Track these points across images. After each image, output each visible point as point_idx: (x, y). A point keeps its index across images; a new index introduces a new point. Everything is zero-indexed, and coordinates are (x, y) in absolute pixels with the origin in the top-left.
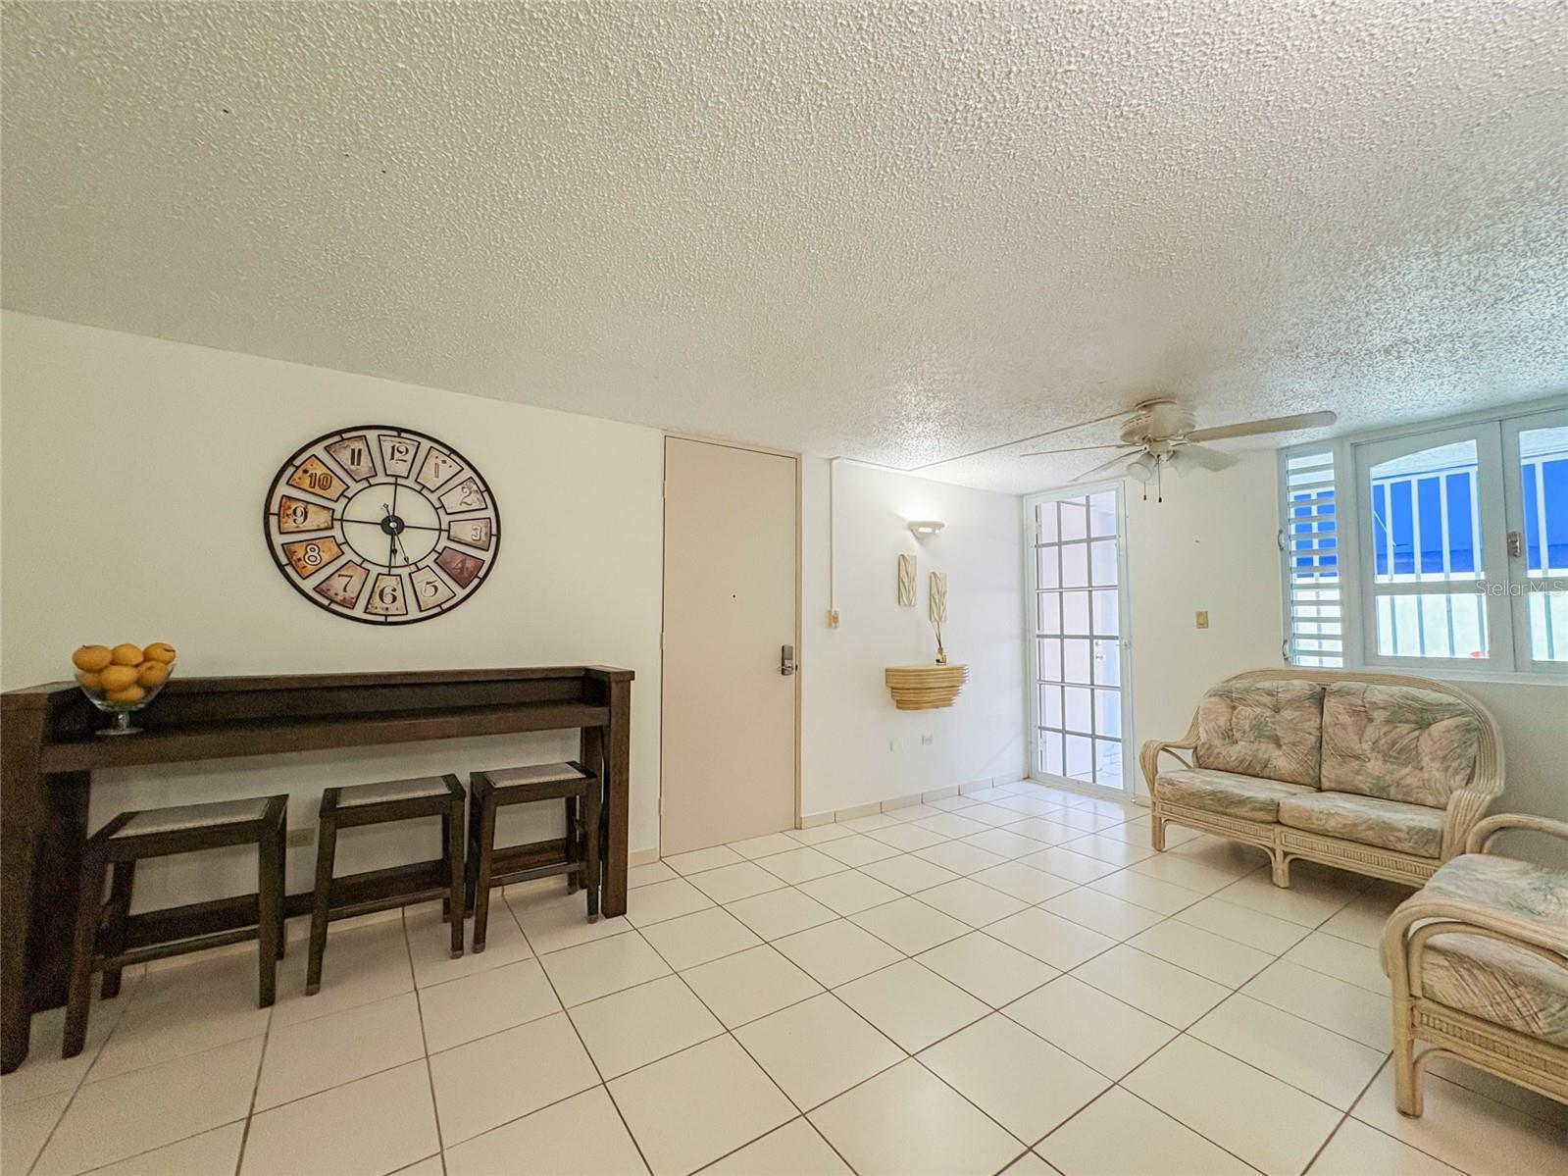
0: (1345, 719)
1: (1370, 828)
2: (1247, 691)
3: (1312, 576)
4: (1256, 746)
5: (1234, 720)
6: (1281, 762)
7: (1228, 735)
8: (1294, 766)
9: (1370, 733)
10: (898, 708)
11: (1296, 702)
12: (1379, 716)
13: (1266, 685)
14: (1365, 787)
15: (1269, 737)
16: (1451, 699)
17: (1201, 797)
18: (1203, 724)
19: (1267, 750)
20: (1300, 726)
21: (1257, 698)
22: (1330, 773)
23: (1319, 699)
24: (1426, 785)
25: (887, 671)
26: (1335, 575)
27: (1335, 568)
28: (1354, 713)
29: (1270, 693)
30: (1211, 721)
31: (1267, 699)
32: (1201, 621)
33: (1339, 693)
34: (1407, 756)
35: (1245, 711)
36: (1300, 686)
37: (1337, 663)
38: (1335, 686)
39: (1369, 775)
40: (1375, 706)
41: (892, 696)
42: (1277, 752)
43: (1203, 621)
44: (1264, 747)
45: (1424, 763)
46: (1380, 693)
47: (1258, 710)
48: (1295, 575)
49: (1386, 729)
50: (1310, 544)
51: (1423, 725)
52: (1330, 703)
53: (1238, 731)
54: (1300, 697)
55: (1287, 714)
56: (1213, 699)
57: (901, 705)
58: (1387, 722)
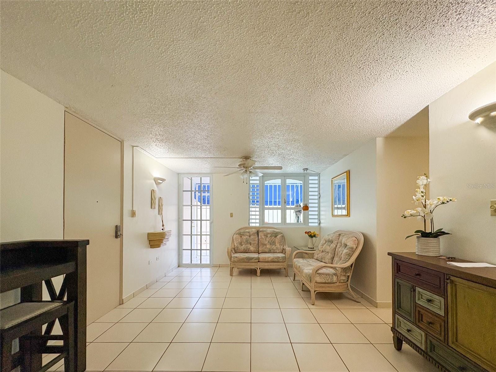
0: (263, 237)
1: (276, 258)
2: (244, 232)
3: (255, 205)
4: (246, 246)
5: (242, 240)
6: (252, 248)
7: (241, 244)
8: (254, 249)
9: (268, 239)
10: (151, 248)
11: (254, 234)
12: (269, 235)
13: (247, 230)
14: (267, 251)
15: (249, 243)
16: (279, 231)
17: (244, 259)
18: (236, 242)
19: (249, 246)
20: (254, 240)
21: (246, 234)
22: (260, 249)
23: (258, 233)
24: (277, 248)
25: (148, 234)
26: (258, 205)
27: (258, 203)
28: (265, 235)
29: (249, 232)
30: (237, 241)
31: (248, 234)
32: (231, 215)
33: (262, 231)
34: (273, 243)
35: (244, 237)
36: (254, 230)
37: (258, 225)
38: (261, 230)
39: (267, 248)
40: (268, 233)
41: (149, 243)
42: (250, 246)
43: (232, 215)
44: (248, 245)
45: (276, 244)
46: (269, 231)
47: (246, 237)
48: (251, 204)
49: (270, 238)
50: (255, 197)
51: (276, 237)
52: (260, 234)
53: (243, 242)
54: (254, 233)
55: (252, 237)
56: (237, 235)
57: (152, 246)
58: (270, 237)
